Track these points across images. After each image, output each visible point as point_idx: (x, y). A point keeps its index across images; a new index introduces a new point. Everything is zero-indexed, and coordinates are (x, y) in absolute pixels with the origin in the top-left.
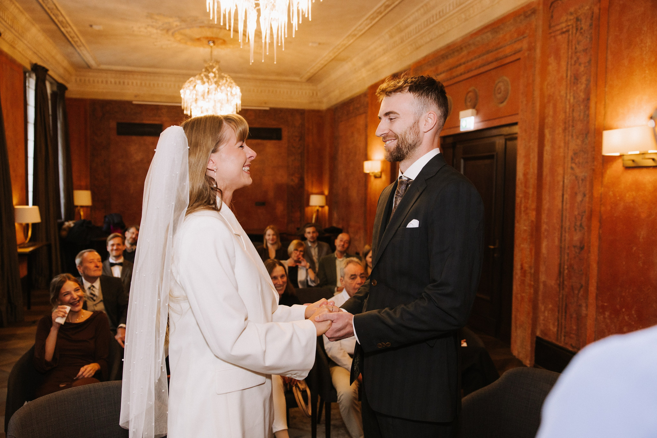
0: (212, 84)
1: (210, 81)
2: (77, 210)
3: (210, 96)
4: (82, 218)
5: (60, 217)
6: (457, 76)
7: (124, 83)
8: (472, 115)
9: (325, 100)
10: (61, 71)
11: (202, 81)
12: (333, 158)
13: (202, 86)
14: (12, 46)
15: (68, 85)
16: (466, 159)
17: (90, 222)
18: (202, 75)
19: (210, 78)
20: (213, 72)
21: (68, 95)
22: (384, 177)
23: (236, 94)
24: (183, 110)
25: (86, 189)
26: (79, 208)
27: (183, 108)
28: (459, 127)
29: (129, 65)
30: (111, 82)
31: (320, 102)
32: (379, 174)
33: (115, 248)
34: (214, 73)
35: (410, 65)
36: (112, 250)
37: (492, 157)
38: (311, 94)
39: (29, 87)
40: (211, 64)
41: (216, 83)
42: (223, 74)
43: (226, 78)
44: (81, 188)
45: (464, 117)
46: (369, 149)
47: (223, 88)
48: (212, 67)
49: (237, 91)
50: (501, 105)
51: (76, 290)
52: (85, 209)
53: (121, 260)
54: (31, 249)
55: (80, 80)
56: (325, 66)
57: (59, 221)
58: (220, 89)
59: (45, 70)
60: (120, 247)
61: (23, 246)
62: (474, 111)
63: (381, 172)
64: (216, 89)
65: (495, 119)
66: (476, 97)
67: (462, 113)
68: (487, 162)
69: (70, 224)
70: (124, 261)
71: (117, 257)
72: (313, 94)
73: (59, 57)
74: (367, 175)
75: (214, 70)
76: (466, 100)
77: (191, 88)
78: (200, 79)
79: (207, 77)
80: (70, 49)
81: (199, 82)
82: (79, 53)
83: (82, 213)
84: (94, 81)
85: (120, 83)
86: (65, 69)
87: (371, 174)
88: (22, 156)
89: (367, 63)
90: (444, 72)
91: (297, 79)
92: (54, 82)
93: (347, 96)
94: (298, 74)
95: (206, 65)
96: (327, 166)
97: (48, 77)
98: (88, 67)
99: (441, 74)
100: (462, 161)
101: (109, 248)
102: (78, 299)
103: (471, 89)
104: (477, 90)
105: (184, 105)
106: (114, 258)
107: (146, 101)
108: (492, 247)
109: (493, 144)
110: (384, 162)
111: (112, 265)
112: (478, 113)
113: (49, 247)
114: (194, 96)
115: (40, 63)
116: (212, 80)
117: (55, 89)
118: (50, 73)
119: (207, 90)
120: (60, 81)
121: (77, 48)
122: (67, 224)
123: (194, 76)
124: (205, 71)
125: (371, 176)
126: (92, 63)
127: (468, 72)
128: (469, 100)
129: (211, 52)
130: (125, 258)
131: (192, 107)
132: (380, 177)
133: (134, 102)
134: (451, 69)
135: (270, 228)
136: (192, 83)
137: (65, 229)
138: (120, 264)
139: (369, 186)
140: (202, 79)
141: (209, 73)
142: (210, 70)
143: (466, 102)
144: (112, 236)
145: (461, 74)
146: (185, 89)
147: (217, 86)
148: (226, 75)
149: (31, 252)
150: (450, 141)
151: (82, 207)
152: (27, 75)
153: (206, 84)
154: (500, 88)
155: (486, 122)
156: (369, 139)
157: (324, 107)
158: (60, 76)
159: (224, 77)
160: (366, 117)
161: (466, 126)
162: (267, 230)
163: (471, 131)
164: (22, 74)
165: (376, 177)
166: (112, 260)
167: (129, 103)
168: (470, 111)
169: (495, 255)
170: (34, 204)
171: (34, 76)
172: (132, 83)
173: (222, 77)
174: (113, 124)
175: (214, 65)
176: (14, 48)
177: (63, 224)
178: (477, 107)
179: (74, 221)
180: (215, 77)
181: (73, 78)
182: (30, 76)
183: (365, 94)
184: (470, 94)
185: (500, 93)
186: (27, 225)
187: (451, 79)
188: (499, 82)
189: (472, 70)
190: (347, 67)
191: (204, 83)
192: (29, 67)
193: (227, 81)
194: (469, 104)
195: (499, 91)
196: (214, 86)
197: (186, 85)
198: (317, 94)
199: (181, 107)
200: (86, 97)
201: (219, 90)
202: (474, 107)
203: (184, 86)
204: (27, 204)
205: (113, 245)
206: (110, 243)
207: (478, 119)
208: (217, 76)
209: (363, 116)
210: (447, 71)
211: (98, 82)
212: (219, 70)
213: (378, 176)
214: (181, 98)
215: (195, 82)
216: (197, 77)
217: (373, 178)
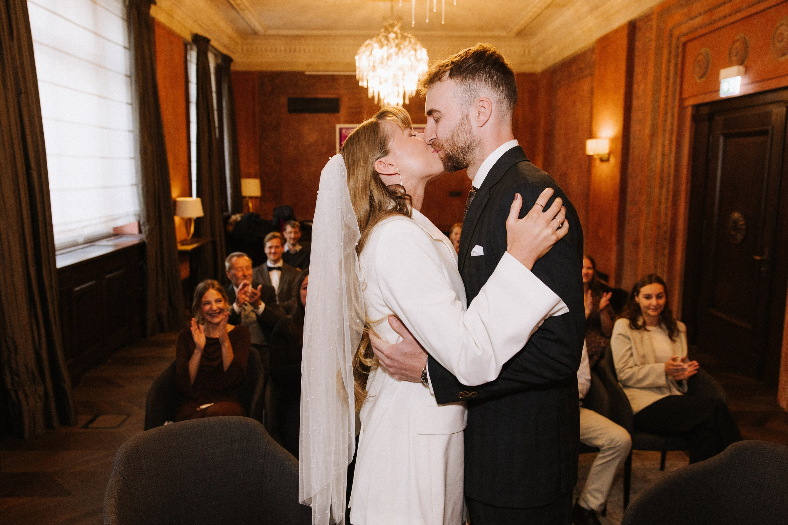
0: (392, 47)
1: (389, 44)
2: (245, 201)
3: (389, 62)
4: (251, 211)
5: (227, 210)
6: (719, 19)
7: (295, 50)
8: (738, 74)
9: (540, 59)
10: (225, 40)
11: (381, 43)
12: (549, 135)
13: (380, 50)
14: (170, 16)
15: (233, 56)
16: (727, 136)
17: (257, 216)
18: (381, 36)
19: (390, 39)
20: (394, 33)
21: (234, 67)
22: (612, 160)
23: (421, 59)
24: (358, 82)
25: (255, 177)
26: (247, 199)
27: (357, 78)
28: (718, 91)
29: (299, 28)
30: (281, 51)
31: (534, 63)
32: (607, 156)
33: (273, 250)
34: (396, 33)
35: (653, 8)
36: (270, 253)
37: (764, 133)
38: (522, 53)
39: (190, 61)
40: (391, 22)
41: (397, 45)
42: (406, 34)
43: (409, 38)
44: (249, 176)
45: (726, 78)
46: (594, 123)
47: (405, 51)
48: (393, 26)
49: (423, 53)
50: (783, 59)
51: (218, 301)
52: (254, 200)
53: (280, 264)
54: (195, 246)
55: (247, 50)
56: (539, 14)
57: (225, 214)
58: (402, 53)
59: (207, 41)
60: (279, 250)
61: (184, 243)
62: (741, 68)
63: (609, 154)
64: (397, 54)
65: (772, 79)
66: (746, 46)
67: (723, 72)
68: (758, 139)
69: (237, 218)
70: (283, 265)
71: (275, 261)
72: (524, 52)
73: (223, 24)
74: (590, 157)
75: (396, 29)
76: (730, 53)
77: (368, 53)
78: (378, 42)
79: (387, 38)
80: (233, 14)
81: (376, 45)
82: (243, 18)
83: (250, 205)
84: (262, 50)
85: (290, 50)
86: (230, 38)
87: (595, 157)
88: (184, 142)
89: (595, 8)
90: (700, 15)
91: (503, 33)
92: (218, 54)
93: (568, 52)
94: (504, 27)
95: (386, 24)
96: (540, 146)
97: (210, 48)
98: (255, 33)
99: (696, 17)
100: (721, 139)
101: (267, 251)
102: (218, 311)
103: (738, 37)
104: (747, 38)
105: (358, 74)
106: (272, 262)
107: (321, 71)
108: (758, 258)
109: (768, 115)
110: (613, 140)
111: (270, 269)
112: (746, 72)
113: (214, 243)
114: (371, 64)
115: (202, 33)
116: (392, 42)
117: (220, 61)
118: (213, 43)
119: (385, 57)
120: (225, 51)
121: (240, 12)
122: (233, 217)
123: (371, 37)
124: (385, 32)
125: (595, 159)
126: (259, 28)
127: (736, 12)
128: (735, 53)
129: (392, 7)
130: (284, 261)
131: (368, 78)
132: (608, 160)
133: (307, 73)
134: (710, 10)
135: (458, 226)
136: (368, 47)
137: (231, 224)
138: (279, 269)
139: (593, 172)
140: (380, 42)
141: (389, 33)
142: (390, 29)
143: (730, 57)
144: (269, 236)
145: (725, 17)
146: (360, 55)
147: (398, 50)
148: (410, 35)
149: (194, 250)
150: (705, 111)
151: (251, 198)
152: (189, 47)
153: (385, 48)
154: (781, 34)
155: (758, 84)
156: (595, 111)
157: (539, 68)
158: (224, 46)
159: (408, 37)
160: (592, 81)
161: (728, 90)
162: (454, 227)
163: (734, 96)
164: (182, 47)
165: (602, 160)
166: (269, 264)
167: (301, 74)
168: (735, 69)
169: (763, 269)
170: (198, 196)
171: (195, 48)
172: (305, 50)
173: (404, 38)
174: (284, 100)
175: (395, 22)
176: (172, 17)
177: (229, 217)
178: (746, 63)
179: (241, 215)
180: (396, 38)
181: (239, 48)
182: (191, 49)
183: (591, 50)
184: (738, 44)
185: (780, 42)
186: (190, 219)
187: (710, 24)
188: (781, 25)
189: (742, 10)
190: (568, 14)
191: (382, 46)
192: (189, 38)
193: (410, 42)
194: (734, 58)
195: (780, 39)
196: (394, 50)
197: (362, 49)
198: (529, 52)
199: (355, 76)
200: (254, 69)
201: (400, 54)
202: (741, 63)
203: (359, 52)
204: (191, 196)
205: (271, 247)
206: (268, 244)
207: (746, 80)
208: (399, 36)
209: (588, 80)
210: (705, 13)
211: (266, 51)
212: (402, 28)
213: (604, 159)
214: (355, 66)
215: (372, 46)
216: (374, 39)
217: (598, 162)
